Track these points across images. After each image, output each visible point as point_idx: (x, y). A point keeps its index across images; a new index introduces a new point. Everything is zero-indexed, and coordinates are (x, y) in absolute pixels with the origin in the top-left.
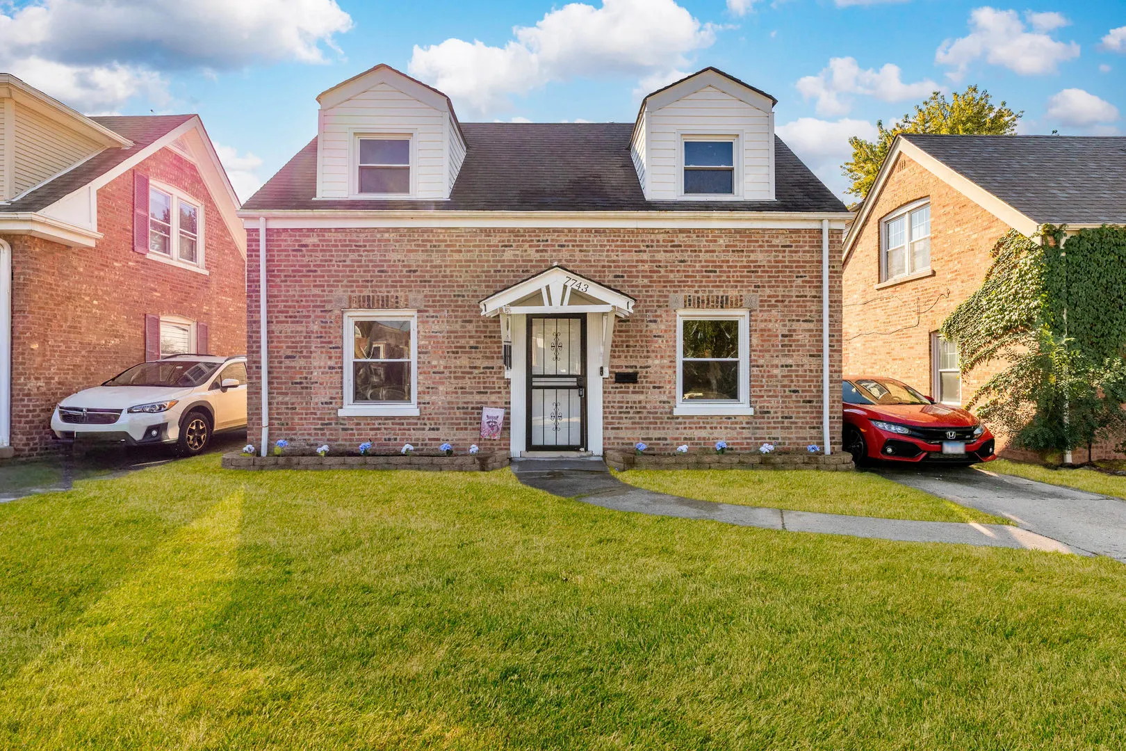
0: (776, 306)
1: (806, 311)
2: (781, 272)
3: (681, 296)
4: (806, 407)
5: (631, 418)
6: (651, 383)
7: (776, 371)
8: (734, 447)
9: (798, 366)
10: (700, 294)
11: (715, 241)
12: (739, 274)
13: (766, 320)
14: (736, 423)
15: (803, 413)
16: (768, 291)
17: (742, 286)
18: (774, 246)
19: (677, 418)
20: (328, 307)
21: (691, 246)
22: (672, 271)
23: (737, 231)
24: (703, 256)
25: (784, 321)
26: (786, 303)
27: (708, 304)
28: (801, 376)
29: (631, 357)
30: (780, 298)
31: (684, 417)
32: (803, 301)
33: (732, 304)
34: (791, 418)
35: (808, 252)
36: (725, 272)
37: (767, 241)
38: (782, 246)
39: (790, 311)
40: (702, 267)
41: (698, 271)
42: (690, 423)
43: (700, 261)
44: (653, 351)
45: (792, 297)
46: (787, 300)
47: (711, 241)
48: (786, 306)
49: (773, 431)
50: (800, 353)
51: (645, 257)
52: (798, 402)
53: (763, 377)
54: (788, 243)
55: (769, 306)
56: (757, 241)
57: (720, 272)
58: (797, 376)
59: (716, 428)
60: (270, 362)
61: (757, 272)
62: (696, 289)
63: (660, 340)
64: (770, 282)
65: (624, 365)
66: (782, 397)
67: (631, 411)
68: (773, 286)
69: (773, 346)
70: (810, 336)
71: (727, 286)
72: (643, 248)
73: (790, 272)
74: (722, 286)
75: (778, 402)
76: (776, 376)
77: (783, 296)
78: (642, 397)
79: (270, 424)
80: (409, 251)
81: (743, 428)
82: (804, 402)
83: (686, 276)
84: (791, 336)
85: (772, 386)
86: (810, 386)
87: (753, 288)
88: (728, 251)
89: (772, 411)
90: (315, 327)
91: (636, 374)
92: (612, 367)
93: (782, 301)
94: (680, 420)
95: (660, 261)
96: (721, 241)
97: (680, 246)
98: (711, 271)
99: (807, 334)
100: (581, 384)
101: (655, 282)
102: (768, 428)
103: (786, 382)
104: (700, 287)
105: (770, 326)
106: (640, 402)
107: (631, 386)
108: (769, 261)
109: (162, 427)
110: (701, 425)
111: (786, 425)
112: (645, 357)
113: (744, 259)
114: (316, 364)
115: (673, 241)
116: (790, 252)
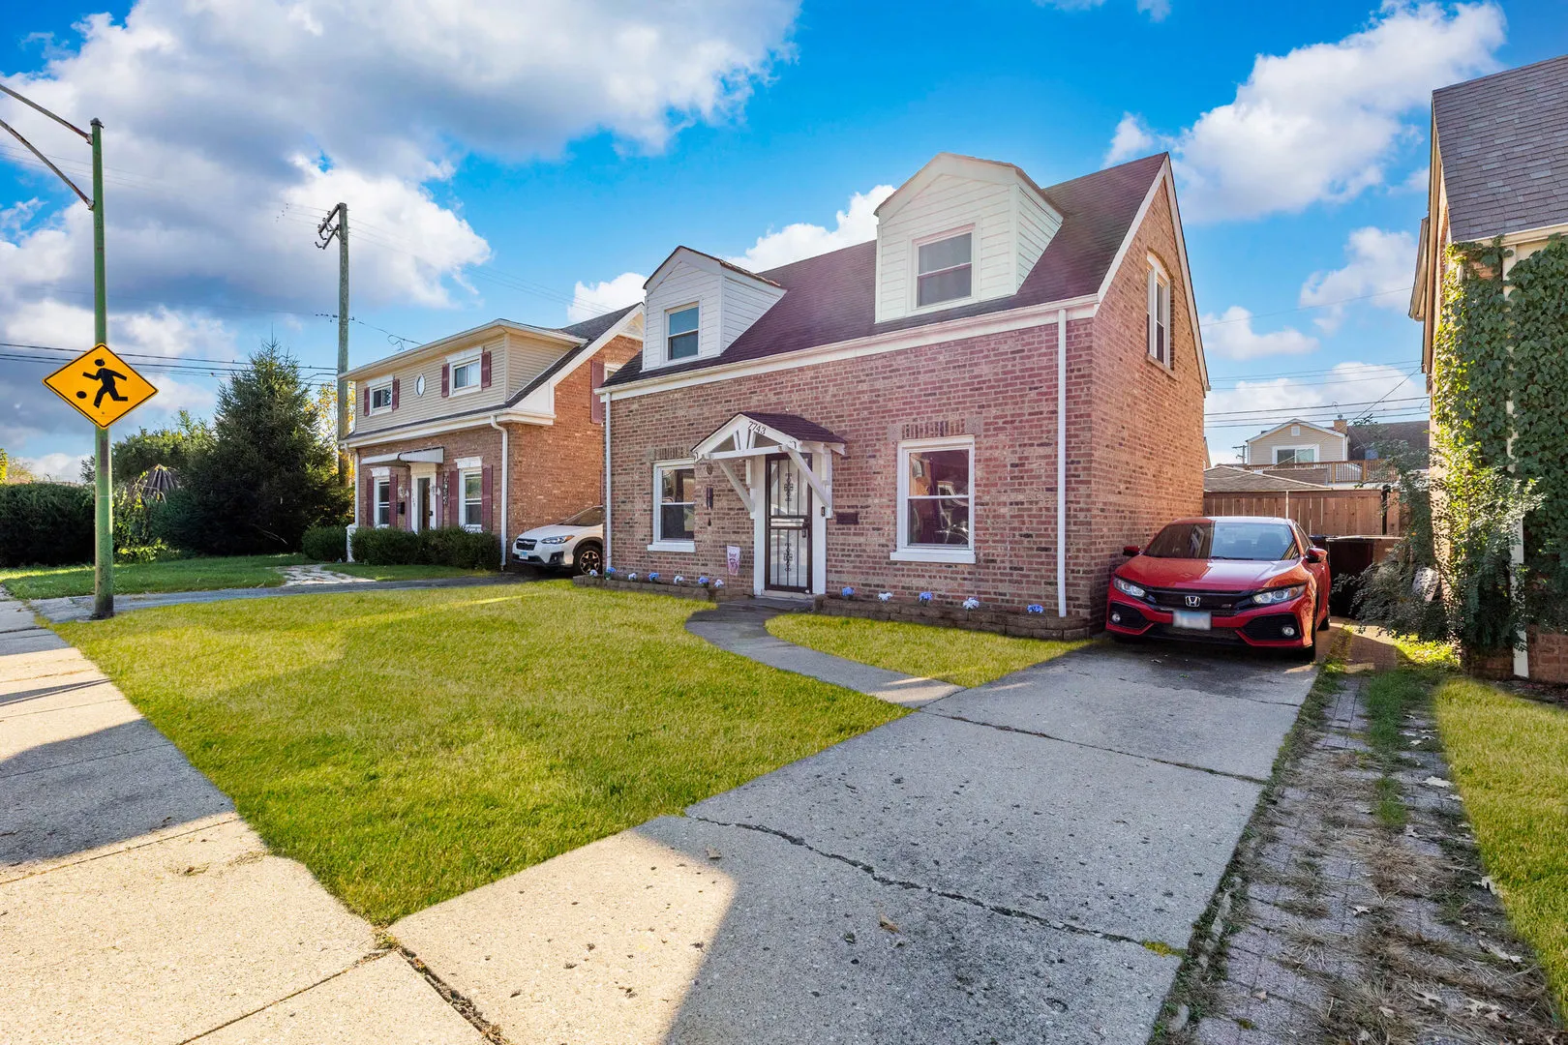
0: (1005, 429)
1: (1042, 432)
2: (1011, 385)
3: (899, 425)
4: (1040, 556)
5: (852, 562)
6: (871, 524)
7: (1003, 510)
8: (954, 601)
9: (1031, 503)
10: (919, 422)
11: (935, 359)
12: (960, 394)
13: (991, 448)
14: (957, 573)
15: (1037, 563)
16: (994, 411)
17: (964, 408)
18: (1002, 354)
19: (896, 563)
20: (644, 460)
21: (909, 368)
22: (891, 399)
23: (958, 343)
24: (922, 378)
25: (1012, 446)
26: (1017, 424)
27: (927, 432)
28: (1035, 516)
29: (853, 496)
30: (1009, 419)
31: (903, 563)
32: (1038, 420)
33: (952, 431)
34: (1022, 569)
35: (1045, 354)
36: (945, 393)
37: (993, 350)
38: (1012, 353)
39: (1021, 434)
40: (921, 390)
41: (916, 396)
42: (908, 570)
43: (919, 385)
44: (873, 490)
45: (1023, 415)
46: (1018, 419)
47: (930, 359)
48: (1015, 428)
49: (1000, 585)
50: (1034, 486)
51: (864, 387)
52: (1031, 549)
53: (988, 516)
54: (1020, 348)
55: (995, 429)
56: (982, 351)
57: (940, 394)
58: (1029, 516)
59: (935, 577)
60: (612, 506)
61: (982, 388)
62: (915, 416)
63: (879, 476)
64: (997, 399)
65: (847, 504)
66: (1011, 542)
67: (853, 554)
68: (1001, 405)
69: (1000, 478)
70: (1047, 464)
71: (947, 411)
72: (863, 378)
73: (1021, 383)
74: (942, 411)
75: (1006, 549)
76: (1004, 517)
77: (1012, 415)
78: (862, 540)
79: (613, 555)
80: (690, 407)
81: (965, 579)
82: (1038, 549)
83: (904, 404)
84: (1023, 465)
85: (997, 529)
86: (1046, 529)
87: (977, 409)
88: (949, 368)
89: (999, 559)
90: (637, 478)
91: (857, 514)
92: (836, 507)
93: (1012, 422)
94: (898, 566)
95: (879, 390)
96: (941, 358)
97: (898, 370)
98: (930, 395)
99: (1043, 462)
100: (808, 527)
101: (873, 413)
102: (994, 581)
103: (1016, 525)
104: (918, 414)
105: (996, 453)
106: (860, 545)
107: (852, 527)
108: (997, 374)
109: (561, 554)
110: (920, 573)
111: (1015, 578)
112: (865, 496)
113: (967, 375)
114: (637, 507)
115: (891, 366)
116: (1022, 358)
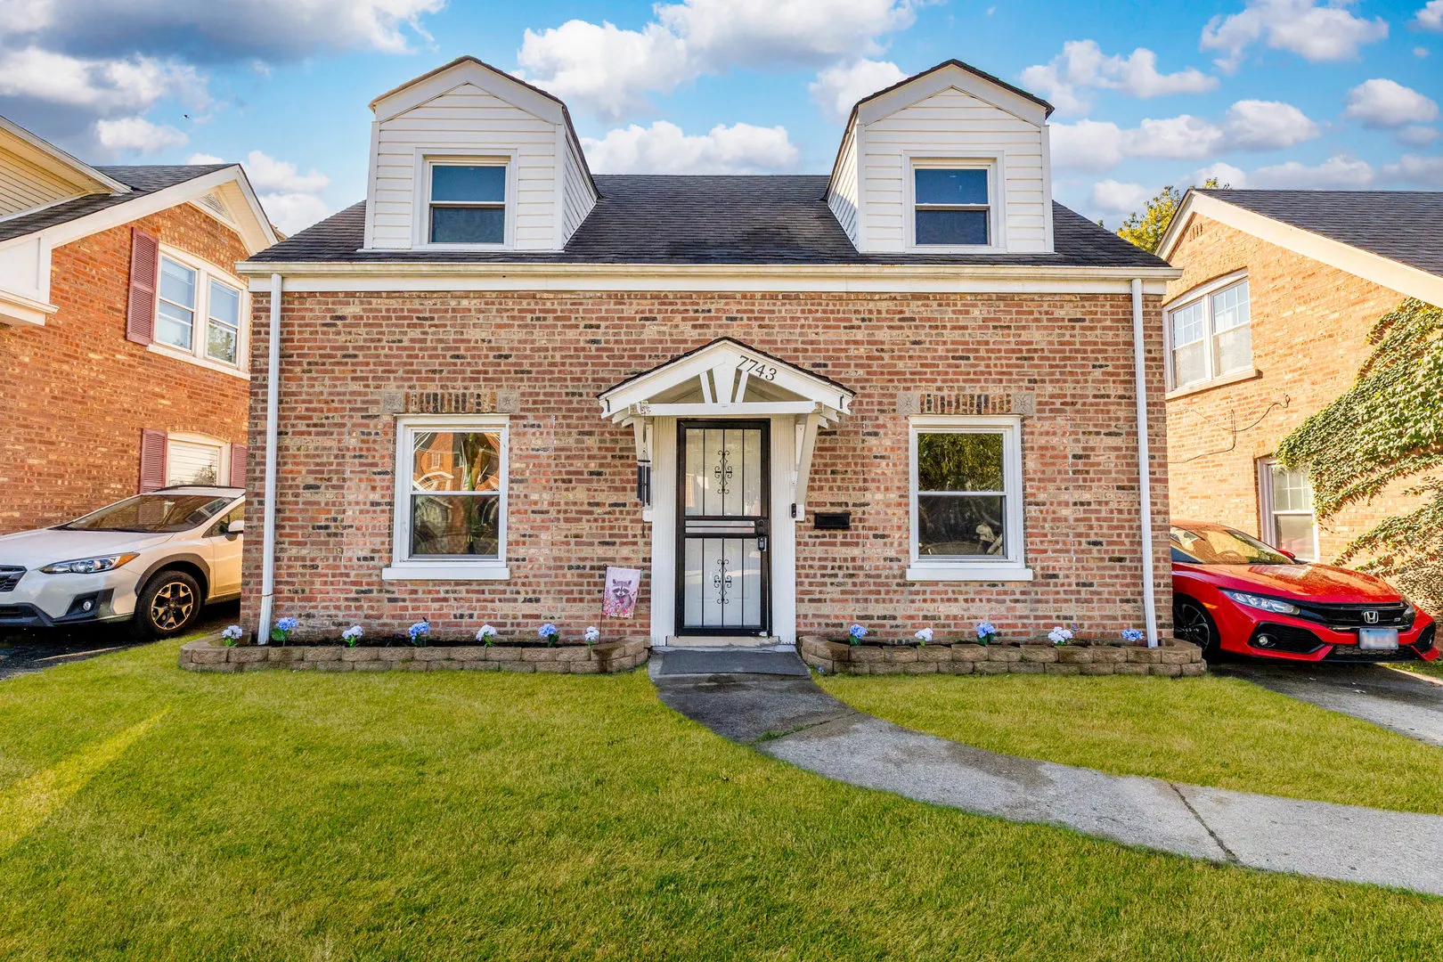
0: (1064, 411)
1: (1110, 419)
2: (1069, 359)
3: (916, 395)
4: (1113, 569)
5: (839, 585)
6: (870, 528)
7: (1065, 512)
8: (1003, 631)
9: (1100, 503)
10: (945, 393)
11: (967, 312)
12: (1004, 362)
13: (1047, 433)
14: (1005, 593)
15: (1111, 577)
16: (1049, 389)
17: (1010, 381)
18: (1057, 320)
19: (913, 584)
20: (373, 410)
21: (929, 319)
22: (900, 358)
23: (1001, 297)
24: (949, 335)
25: (1076, 433)
26: (1078, 406)
27: (958, 407)
28: (1105, 520)
29: (839, 488)
30: (1069, 399)
31: (923, 583)
32: (1105, 404)
33: (994, 409)
34: (1091, 585)
35: (1110, 328)
36: (983, 359)
37: (1047, 313)
38: (1070, 320)
39: (1085, 419)
40: (948, 351)
41: (941, 358)
42: (932, 593)
43: (945, 343)
44: (873, 480)
45: (1087, 397)
46: (1080, 401)
47: (960, 312)
48: (1078, 411)
49: (1064, 605)
50: (1103, 483)
51: (860, 335)
52: (1102, 559)
53: (1045, 520)
54: (1079, 316)
55: (1051, 411)
56: (1031, 313)
57: (975, 358)
58: (1098, 519)
59: (973, 600)
60: (280, 494)
61: (1032, 358)
62: (939, 384)
63: (884, 463)
64: (1053, 374)
65: (829, 501)
66: (1076, 552)
67: (841, 573)
68: (1058, 381)
69: (1059, 472)
70: (1117, 457)
71: (986, 381)
72: (855, 323)
73: (1083, 359)
74: (979, 381)
75: (1070, 561)
76: (1066, 520)
77: (1073, 396)
78: (856, 552)
79: (275, 591)
80: (499, 326)
81: (1017, 601)
82: (1111, 559)
83: (922, 365)
84: (1088, 457)
85: (1059, 535)
86: (1119, 535)
87: (1026, 384)
88: (987, 327)
89: (1061, 574)
90: (352, 442)
91: (848, 514)
92: (810, 504)
93: (1073, 404)
94: (917, 587)
95: (882, 343)
96: (976, 312)
97: (913, 319)
98: (961, 358)
99: (1114, 454)
100: (762, 530)
101: (875, 373)
102: (1056, 601)
103: (1082, 530)
104: (944, 381)
105: (1054, 441)
106: (853, 559)
107: (840, 533)
108: (1051, 343)
110: (950, 595)
111: (1083, 596)
112: (860, 489)
113: (1011, 339)
114: (351, 498)
115: (901, 312)
116: (1083, 328)
